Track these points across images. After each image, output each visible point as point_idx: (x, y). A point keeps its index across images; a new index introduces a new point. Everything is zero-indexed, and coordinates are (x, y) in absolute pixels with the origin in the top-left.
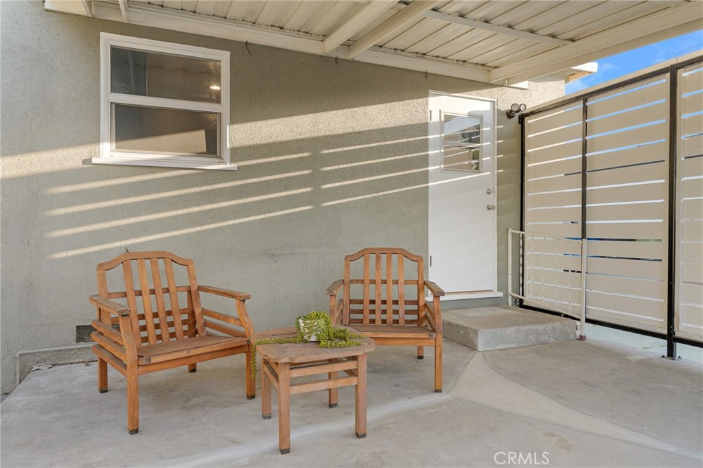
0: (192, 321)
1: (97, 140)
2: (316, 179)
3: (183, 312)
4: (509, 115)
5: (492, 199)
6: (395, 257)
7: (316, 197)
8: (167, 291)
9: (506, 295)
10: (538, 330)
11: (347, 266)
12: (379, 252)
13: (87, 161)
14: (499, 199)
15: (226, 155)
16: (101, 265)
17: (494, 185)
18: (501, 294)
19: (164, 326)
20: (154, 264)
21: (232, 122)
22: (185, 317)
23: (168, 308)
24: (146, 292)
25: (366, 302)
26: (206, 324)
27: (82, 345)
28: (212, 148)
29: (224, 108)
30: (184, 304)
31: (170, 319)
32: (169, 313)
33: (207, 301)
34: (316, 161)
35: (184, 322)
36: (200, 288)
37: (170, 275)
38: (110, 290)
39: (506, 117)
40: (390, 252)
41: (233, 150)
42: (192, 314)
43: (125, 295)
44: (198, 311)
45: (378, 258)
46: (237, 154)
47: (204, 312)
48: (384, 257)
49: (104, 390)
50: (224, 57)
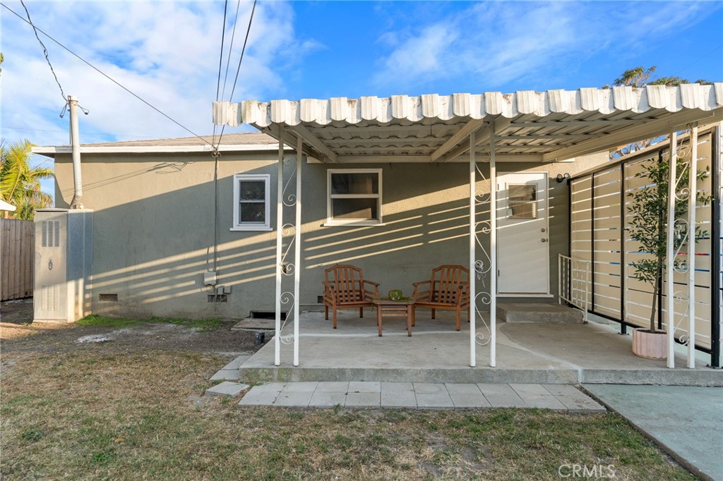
0: (360, 296)
1: (325, 217)
2: (425, 229)
3: (357, 291)
4: (559, 180)
5: (546, 236)
6: (457, 270)
7: (426, 238)
8: (351, 281)
9: (557, 296)
10: (550, 315)
11: (433, 274)
12: (449, 267)
13: (322, 226)
14: (550, 235)
15: (381, 219)
16: (326, 270)
17: (547, 226)
18: (552, 296)
19: (349, 296)
20: (346, 270)
21: (384, 203)
22: (358, 293)
23: (351, 289)
24: (342, 282)
25: (440, 292)
26: (366, 297)
27: (320, 304)
28: (375, 215)
29: (380, 196)
30: (357, 287)
31: (351, 293)
32: (351, 291)
33: (367, 287)
34: (425, 219)
35: (357, 296)
36: (364, 281)
37: (352, 275)
38: (329, 280)
39: (556, 182)
40: (455, 267)
41: (384, 217)
42: (361, 292)
43: (334, 282)
44: (363, 291)
45: (449, 270)
46: (386, 218)
47: (365, 291)
48: (452, 270)
49: (327, 319)
50: (380, 171)
